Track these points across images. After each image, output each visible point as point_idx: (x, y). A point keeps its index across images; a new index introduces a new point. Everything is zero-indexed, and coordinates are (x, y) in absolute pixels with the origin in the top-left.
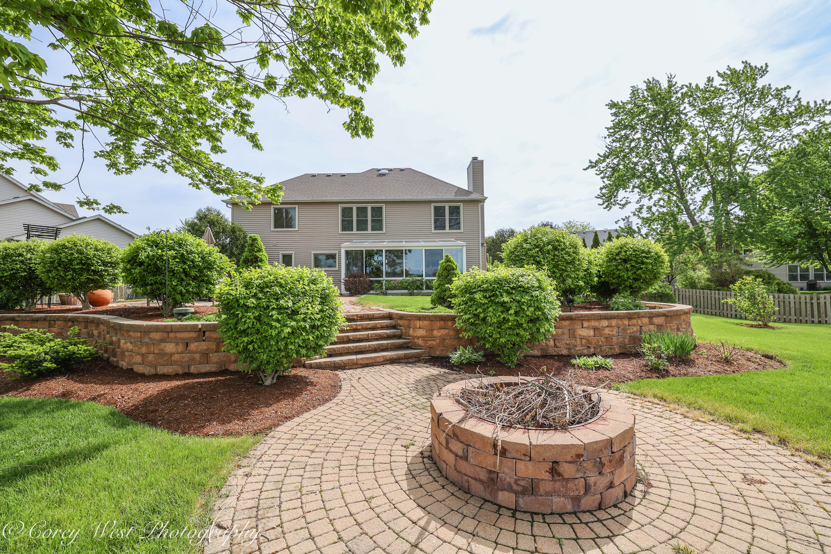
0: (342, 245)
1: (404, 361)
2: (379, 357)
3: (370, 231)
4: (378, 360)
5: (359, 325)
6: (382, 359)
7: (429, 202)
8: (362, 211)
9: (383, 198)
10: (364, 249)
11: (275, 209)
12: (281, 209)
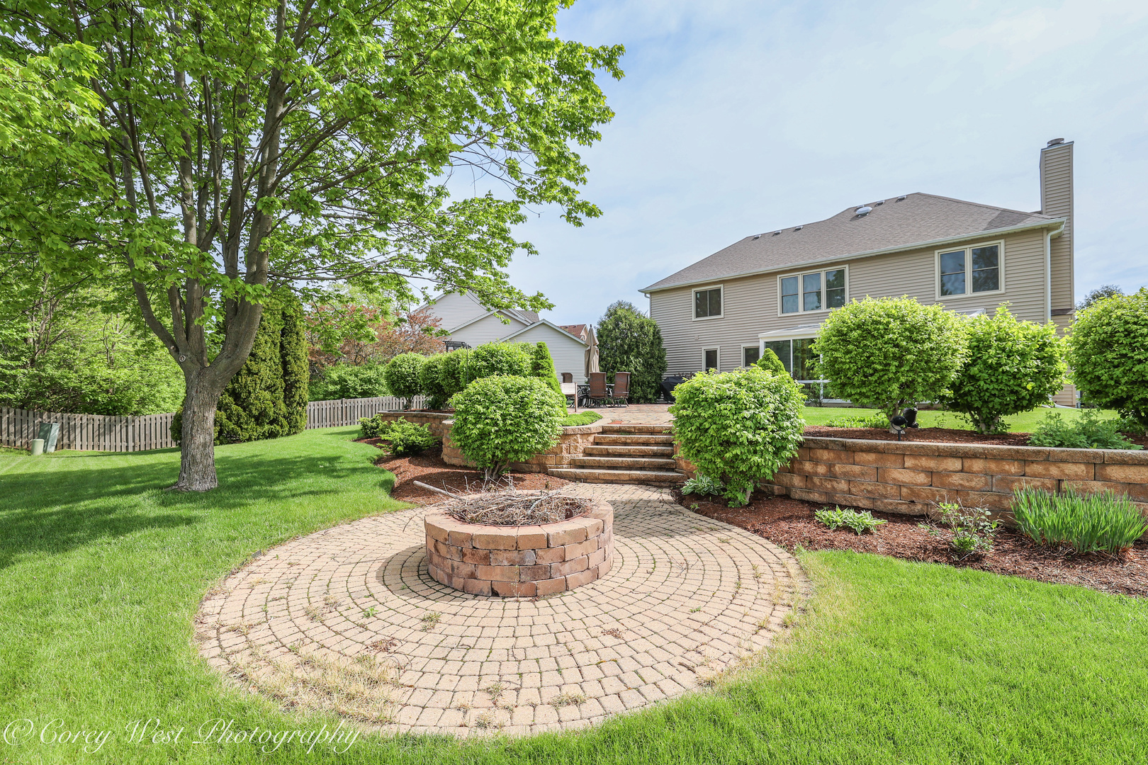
1: (655, 484)
2: (623, 474)
3: (823, 310)
4: (622, 478)
5: (629, 438)
6: (627, 478)
7: (932, 248)
9: (845, 255)
10: (791, 339)
11: (697, 293)
12: (706, 292)
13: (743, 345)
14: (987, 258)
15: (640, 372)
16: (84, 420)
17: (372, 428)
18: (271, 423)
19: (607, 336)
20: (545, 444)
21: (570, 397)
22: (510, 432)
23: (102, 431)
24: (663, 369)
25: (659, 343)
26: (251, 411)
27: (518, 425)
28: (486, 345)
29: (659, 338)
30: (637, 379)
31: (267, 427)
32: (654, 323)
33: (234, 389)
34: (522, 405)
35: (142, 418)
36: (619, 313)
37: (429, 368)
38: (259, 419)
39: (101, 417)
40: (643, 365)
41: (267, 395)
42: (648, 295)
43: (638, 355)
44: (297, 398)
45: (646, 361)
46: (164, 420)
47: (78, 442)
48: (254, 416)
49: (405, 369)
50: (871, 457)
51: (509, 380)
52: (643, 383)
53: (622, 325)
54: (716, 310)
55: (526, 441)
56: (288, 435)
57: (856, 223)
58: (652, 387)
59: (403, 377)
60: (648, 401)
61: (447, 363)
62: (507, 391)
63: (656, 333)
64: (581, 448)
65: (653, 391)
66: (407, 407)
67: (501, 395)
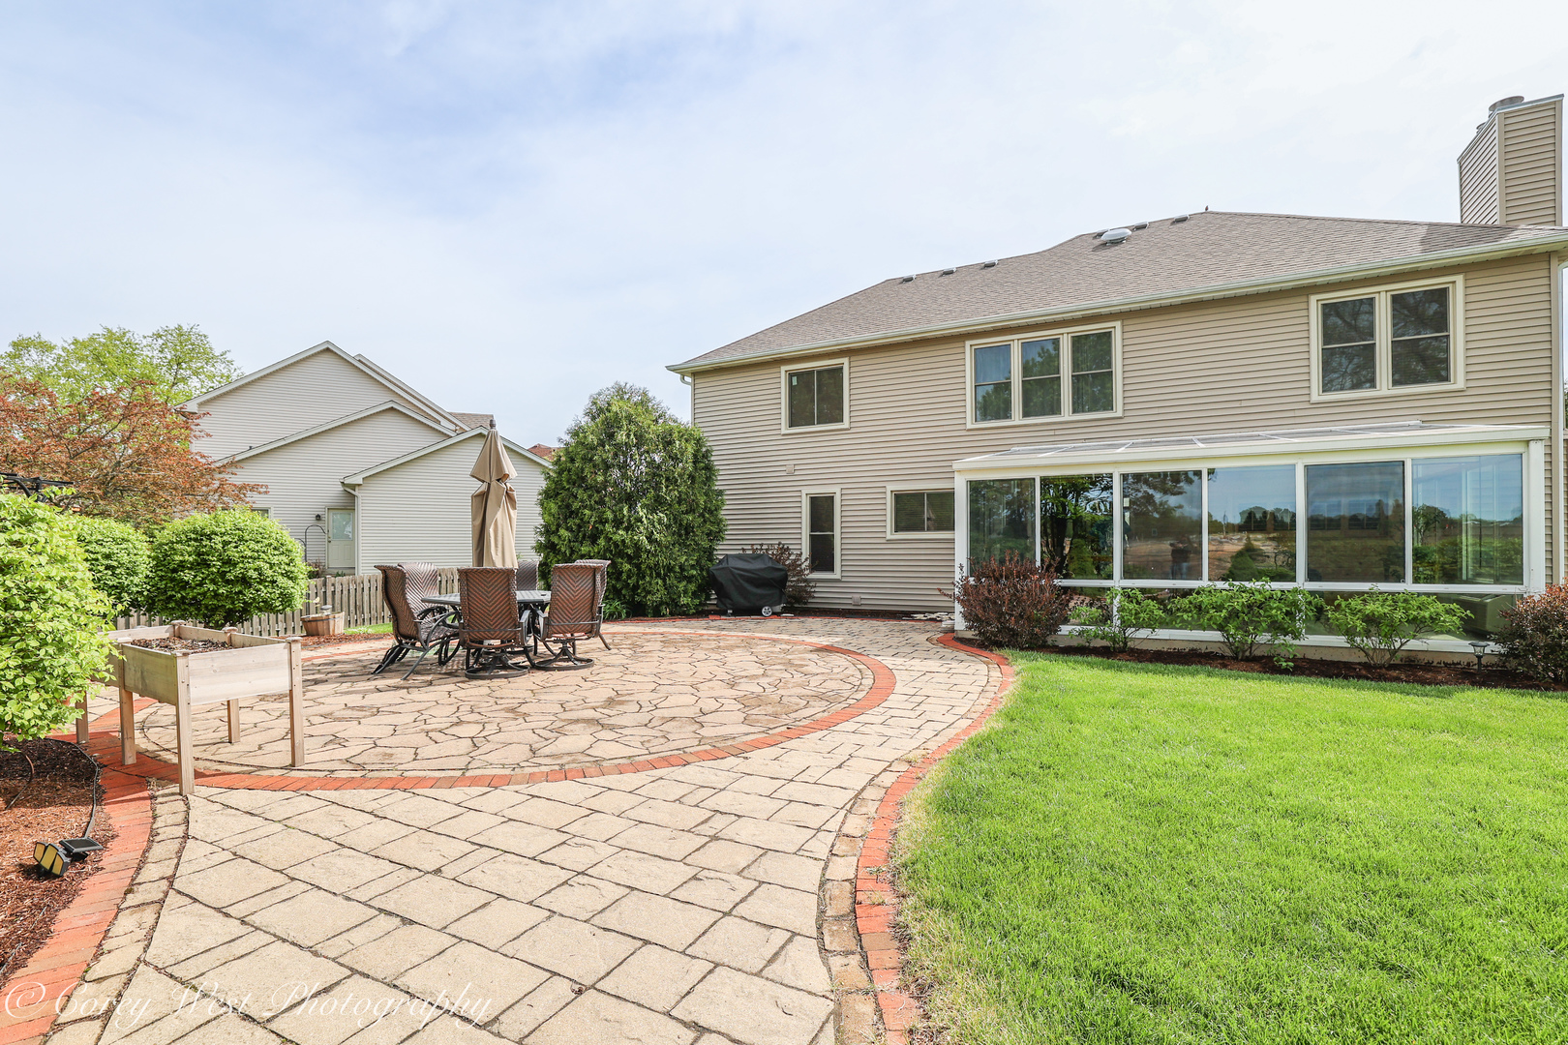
0: (957, 466)
3: (1067, 414)
7: (1302, 291)
8: (1041, 353)
9: (1116, 300)
10: (1037, 475)
11: (791, 375)
12: (810, 373)
13: (890, 487)
15: (659, 544)
19: (584, 459)
24: (716, 536)
25: (709, 479)
29: (709, 468)
30: (652, 561)
32: (696, 434)
36: (614, 409)
40: (668, 527)
42: (688, 379)
43: (658, 503)
45: (675, 518)
52: (670, 569)
53: (621, 437)
54: (832, 411)
58: (690, 579)
60: (678, 612)
63: (703, 462)
65: (692, 587)
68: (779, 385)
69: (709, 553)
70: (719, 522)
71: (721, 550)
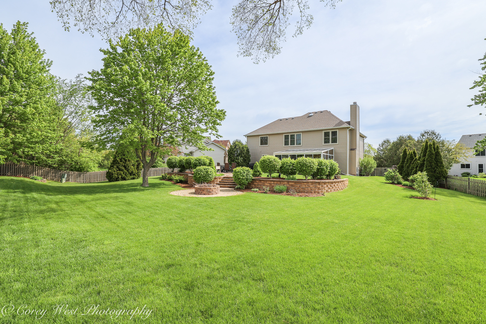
0: (274, 153)
1: (232, 188)
3: (295, 145)
5: (229, 179)
6: (227, 187)
7: (322, 130)
8: (292, 137)
9: (301, 130)
10: (282, 155)
11: (261, 138)
12: (263, 137)
14: (334, 133)
16: (72, 173)
17: (165, 177)
18: (133, 175)
20: (211, 180)
21: (218, 170)
22: (205, 177)
23: (77, 176)
24: (249, 161)
25: (248, 153)
26: (129, 172)
27: (206, 176)
28: (198, 157)
31: (132, 176)
32: (247, 147)
33: (125, 165)
34: (207, 172)
35: (88, 173)
36: (236, 143)
37: (180, 161)
38: (131, 174)
39: (77, 172)
41: (132, 167)
42: (247, 137)
43: (242, 157)
44: (140, 168)
45: (244, 159)
46: (93, 174)
47: (70, 180)
48: (130, 173)
49: (173, 161)
50: (263, 182)
51: (204, 167)
53: (237, 147)
54: (266, 143)
55: (208, 179)
56: (137, 178)
57: (308, 119)
59: (172, 163)
61: (186, 160)
62: (204, 169)
63: (248, 151)
64: (219, 181)
66: (173, 171)
67: (203, 170)
68: (259, 140)
69: (248, 163)
70: (250, 159)
71: (250, 163)
